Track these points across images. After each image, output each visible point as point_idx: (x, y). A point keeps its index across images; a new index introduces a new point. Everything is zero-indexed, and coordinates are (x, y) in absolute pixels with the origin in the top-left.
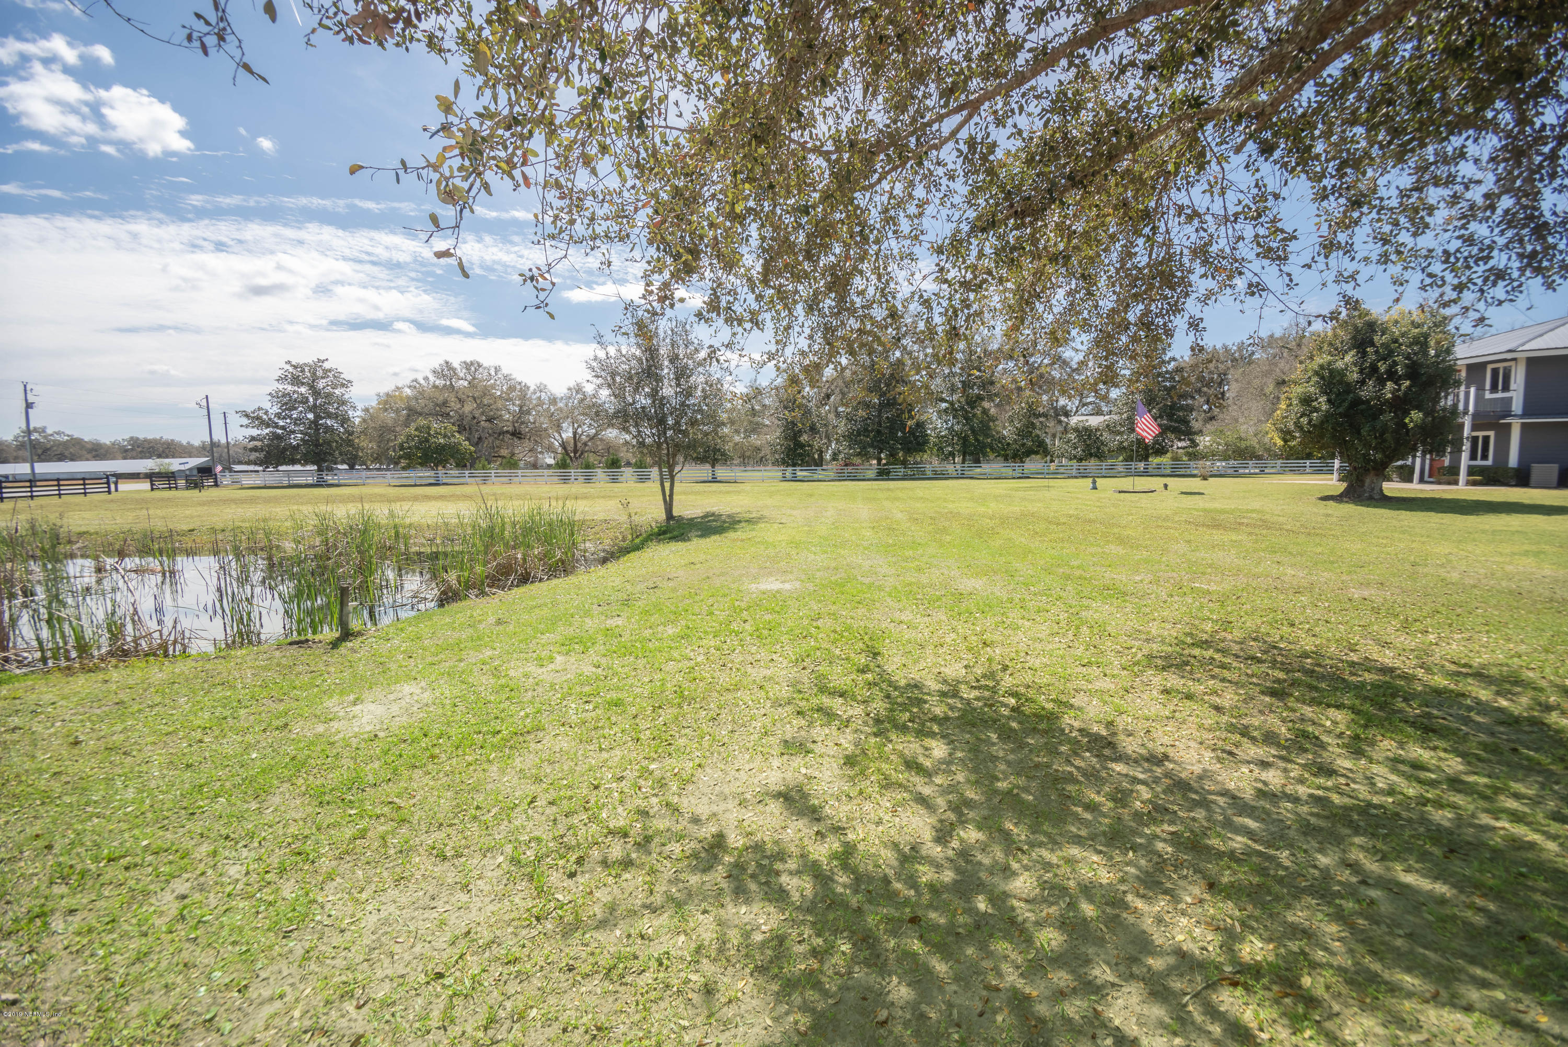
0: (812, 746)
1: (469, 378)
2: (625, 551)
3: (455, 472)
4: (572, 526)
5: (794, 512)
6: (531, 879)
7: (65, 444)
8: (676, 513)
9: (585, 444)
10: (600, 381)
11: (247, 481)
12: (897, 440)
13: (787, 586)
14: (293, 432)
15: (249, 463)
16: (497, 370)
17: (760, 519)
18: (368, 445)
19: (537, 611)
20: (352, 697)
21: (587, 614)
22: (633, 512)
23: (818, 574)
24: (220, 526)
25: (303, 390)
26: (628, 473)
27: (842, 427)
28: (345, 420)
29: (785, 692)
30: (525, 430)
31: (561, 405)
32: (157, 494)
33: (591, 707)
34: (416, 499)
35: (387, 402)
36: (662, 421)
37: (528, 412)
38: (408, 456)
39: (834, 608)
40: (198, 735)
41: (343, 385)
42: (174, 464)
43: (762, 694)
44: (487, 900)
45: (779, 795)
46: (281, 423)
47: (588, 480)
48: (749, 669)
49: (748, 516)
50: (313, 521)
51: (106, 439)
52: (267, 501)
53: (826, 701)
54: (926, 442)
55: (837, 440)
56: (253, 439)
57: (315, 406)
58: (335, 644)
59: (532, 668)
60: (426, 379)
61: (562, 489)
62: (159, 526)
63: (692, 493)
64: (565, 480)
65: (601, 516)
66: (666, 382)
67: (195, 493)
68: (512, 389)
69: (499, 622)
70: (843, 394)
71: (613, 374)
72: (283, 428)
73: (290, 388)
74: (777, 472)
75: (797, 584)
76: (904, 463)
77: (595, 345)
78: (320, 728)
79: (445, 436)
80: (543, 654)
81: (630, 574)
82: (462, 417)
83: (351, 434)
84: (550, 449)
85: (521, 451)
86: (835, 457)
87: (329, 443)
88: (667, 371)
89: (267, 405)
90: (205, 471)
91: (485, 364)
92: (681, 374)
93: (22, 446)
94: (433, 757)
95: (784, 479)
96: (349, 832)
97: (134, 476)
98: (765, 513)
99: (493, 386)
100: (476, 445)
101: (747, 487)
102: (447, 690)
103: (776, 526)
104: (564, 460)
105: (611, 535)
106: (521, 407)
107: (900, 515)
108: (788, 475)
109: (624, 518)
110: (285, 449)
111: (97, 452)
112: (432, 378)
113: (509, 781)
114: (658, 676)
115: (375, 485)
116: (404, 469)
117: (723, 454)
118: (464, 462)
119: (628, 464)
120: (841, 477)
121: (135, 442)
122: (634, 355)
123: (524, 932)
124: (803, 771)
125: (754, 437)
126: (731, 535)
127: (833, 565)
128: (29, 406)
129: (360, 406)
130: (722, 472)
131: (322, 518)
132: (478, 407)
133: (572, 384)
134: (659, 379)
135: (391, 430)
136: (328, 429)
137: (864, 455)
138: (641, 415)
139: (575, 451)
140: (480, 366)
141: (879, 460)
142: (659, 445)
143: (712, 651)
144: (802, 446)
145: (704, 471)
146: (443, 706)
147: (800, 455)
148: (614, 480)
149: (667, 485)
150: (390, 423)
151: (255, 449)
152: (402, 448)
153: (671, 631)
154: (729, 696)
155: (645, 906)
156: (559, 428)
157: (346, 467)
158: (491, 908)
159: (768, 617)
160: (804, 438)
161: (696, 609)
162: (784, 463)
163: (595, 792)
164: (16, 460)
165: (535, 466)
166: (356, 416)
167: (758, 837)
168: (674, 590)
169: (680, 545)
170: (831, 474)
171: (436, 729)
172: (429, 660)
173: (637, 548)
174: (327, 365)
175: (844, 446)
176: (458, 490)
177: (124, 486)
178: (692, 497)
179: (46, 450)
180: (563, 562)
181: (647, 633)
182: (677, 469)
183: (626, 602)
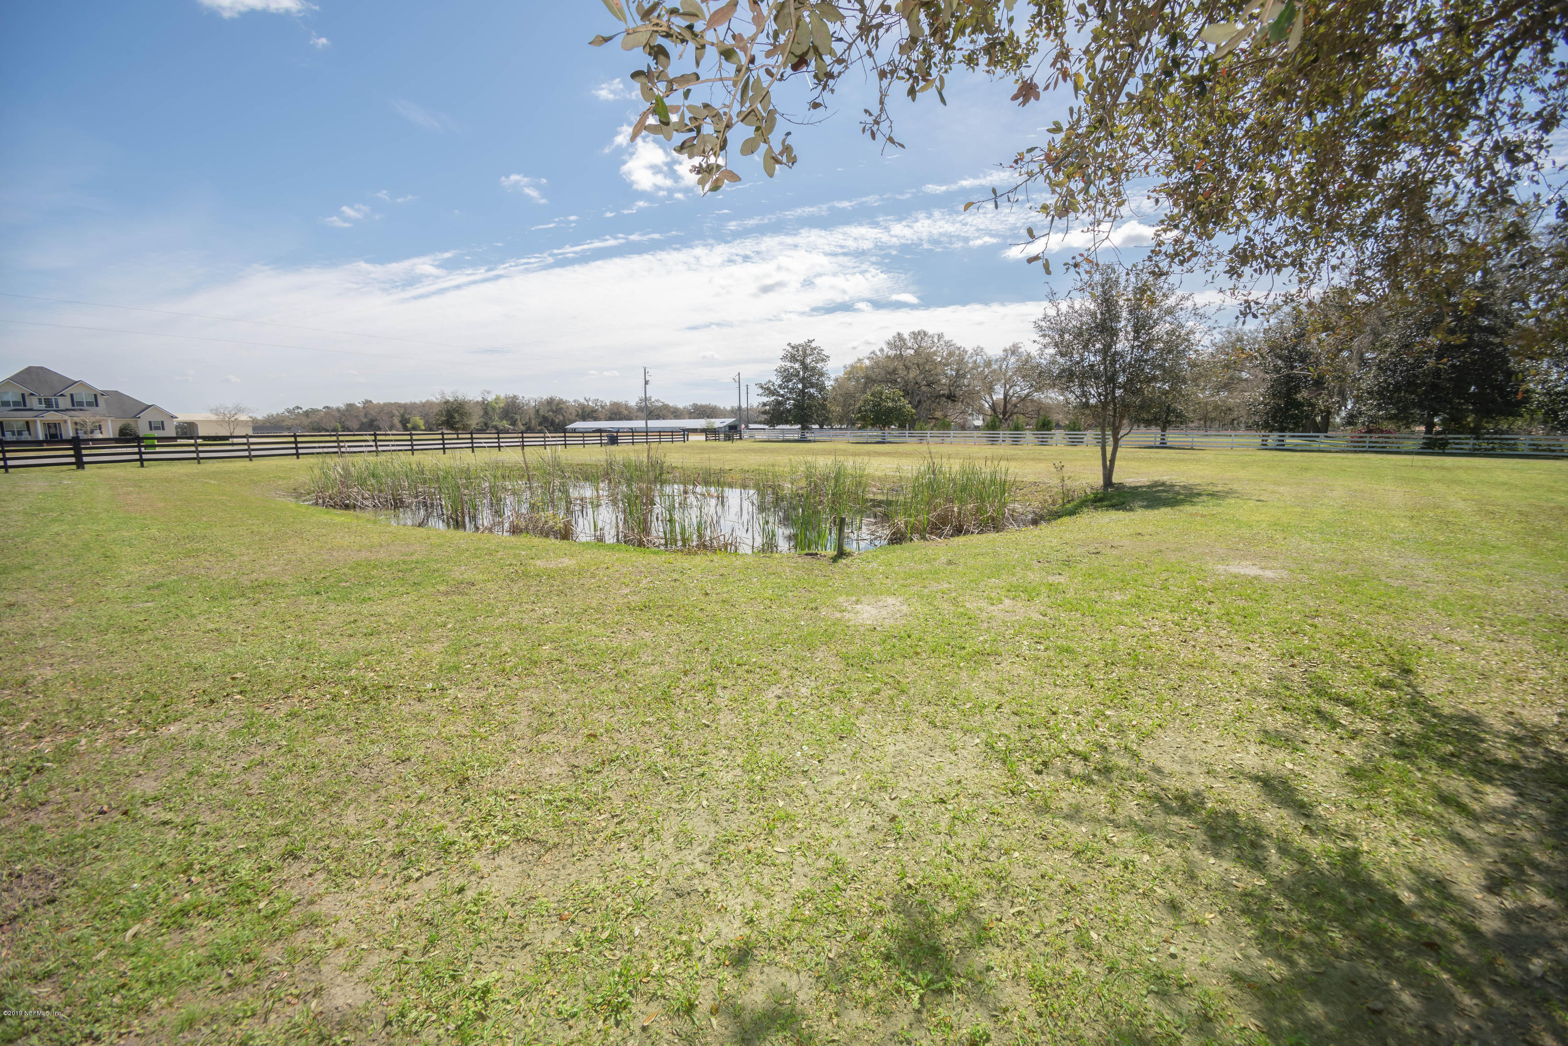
0: (1302, 745)
1: (916, 346)
2: (1057, 515)
3: (896, 433)
4: (1003, 487)
5: (1281, 489)
6: (1004, 762)
7: (660, 408)
8: (1116, 479)
9: (1015, 406)
10: (1047, 340)
11: (759, 436)
12: (1469, 398)
13: (1269, 574)
14: (789, 399)
15: (760, 423)
16: (940, 337)
17: (1228, 494)
18: (836, 409)
19: (981, 558)
20: (854, 598)
21: (1028, 567)
22: (1066, 476)
23: (1317, 566)
24: (746, 468)
25: (797, 365)
26: (1059, 435)
27: (1369, 380)
28: (821, 388)
29: (1265, 684)
30: (958, 393)
31: (995, 367)
32: (709, 443)
33: (1042, 647)
34: (869, 454)
35: (852, 372)
36: (1112, 379)
37: (964, 376)
38: (863, 418)
39: (1340, 608)
40: (767, 602)
41: (823, 360)
42: (717, 423)
43: (1234, 679)
44: (971, 765)
45: (1257, 779)
46: (782, 392)
47: (1016, 442)
48: (1218, 652)
49: (1211, 489)
50: (803, 468)
51: (681, 406)
52: (772, 451)
53: (1326, 706)
54: (1526, 400)
55: (1358, 399)
56: (764, 405)
57: (804, 378)
58: (835, 559)
59: (984, 604)
60: (882, 350)
61: (989, 450)
62: (715, 466)
63: (1134, 459)
64: (993, 441)
65: (1031, 478)
66: (1122, 335)
67: (729, 444)
68: (951, 354)
69: (950, 563)
70: (1376, 334)
71: (1062, 332)
72: (782, 396)
73: (789, 364)
74: (1255, 439)
75: (1285, 574)
76: (1476, 432)
77: (1046, 304)
78: (838, 615)
79: (893, 400)
80: (993, 595)
81: (1067, 536)
82: (906, 383)
83: (825, 400)
84: (980, 411)
85: (953, 413)
86: (1351, 420)
87: (810, 407)
88: (1124, 323)
89: (774, 379)
90: (733, 428)
91: (930, 332)
92: (1141, 325)
93: (640, 409)
94: (917, 653)
95: (1264, 447)
96: (869, 689)
97: (694, 431)
98: (1235, 486)
99: (935, 353)
100: (916, 407)
101: (1208, 455)
102: (922, 609)
103: (1252, 503)
104: (993, 421)
105: (1040, 498)
106: (958, 371)
107: (1461, 505)
108: (1270, 441)
109: (1055, 481)
110: (783, 412)
111: (676, 414)
112: (886, 350)
113: (976, 687)
114: (1108, 636)
115: (839, 441)
116: (859, 429)
117: (1179, 415)
118: (906, 422)
119: (1058, 426)
120: (1357, 448)
121: (696, 407)
122: (1087, 309)
123: (1002, 798)
124: (1290, 766)
125: (1223, 394)
126: (1188, 508)
127: (1340, 557)
128: (646, 383)
129: (833, 376)
130: (1173, 437)
131: (809, 466)
132: (921, 373)
133: (1008, 345)
134: (1114, 333)
135: (852, 396)
136: (811, 396)
137: (1403, 417)
138: (1088, 375)
139: (1004, 413)
140: (925, 334)
141: (1430, 426)
142: (1105, 405)
143: (1170, 624)
144: (1299, 405)
145: (1153, 434)
146: (918, 618)
147: (1293, 417)
148: (1043, 443)
149: (1109, 450)
150: (852, 389)
151: (765, 413)
152: (860, 411)
153: (1118, 597)
154: (1194, 672)
155: (1107, 819)
156: (991, 390)
157: (817, 426)
158: (974, 771)
159: (1242, 604)
160: (1303, 395)
161: (1147, 580)
162: (1268, 427)
163: (1054, 717)
164: (637, 418)
165: (963, 428)
166: (829, 384)
167: (1232, 807)
168: (1120, 558)
169: (1121, 514)
170: (1342, 443)
171: (916, 635)
172: (901, 582)
173: (1072, 513)
174: (813, 345)
175: (1369, 407)
176: (900, 448)
177: (693, 438)
178: (1135, 464)
179: (651, 412)
180: (993, 519)
181: (1093, 595)
182: (1122, 433)
183: (1067, 563)
